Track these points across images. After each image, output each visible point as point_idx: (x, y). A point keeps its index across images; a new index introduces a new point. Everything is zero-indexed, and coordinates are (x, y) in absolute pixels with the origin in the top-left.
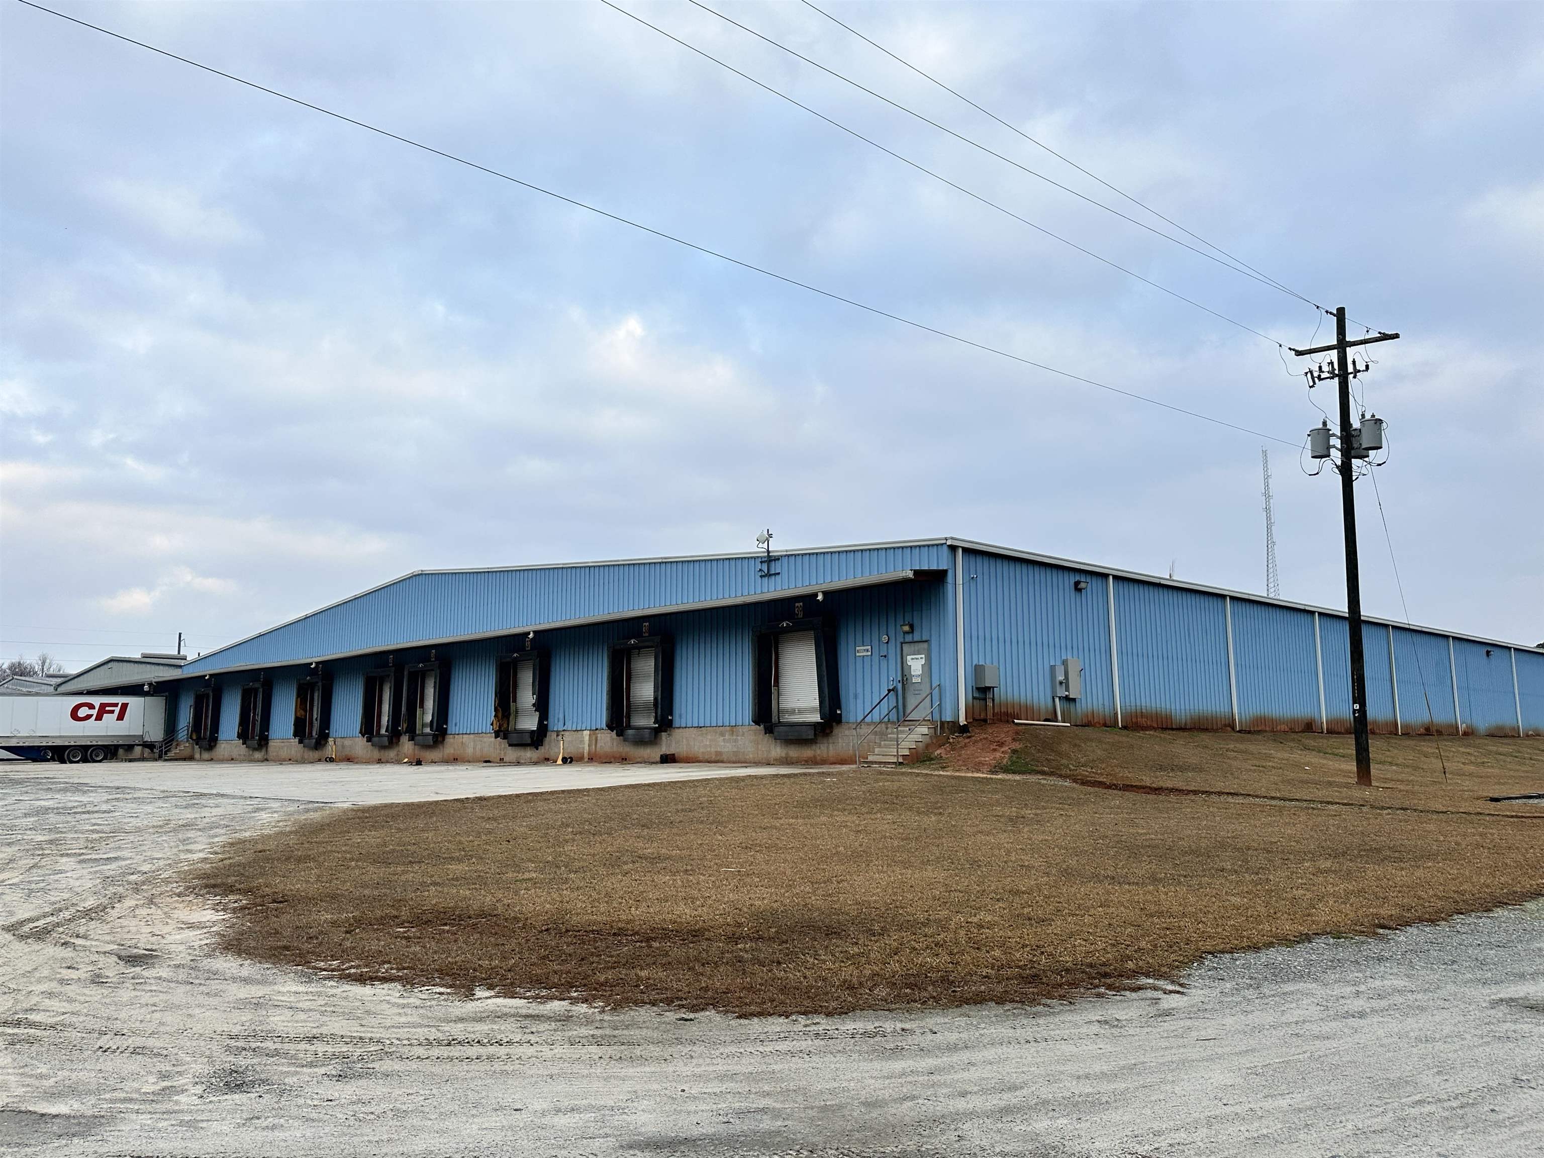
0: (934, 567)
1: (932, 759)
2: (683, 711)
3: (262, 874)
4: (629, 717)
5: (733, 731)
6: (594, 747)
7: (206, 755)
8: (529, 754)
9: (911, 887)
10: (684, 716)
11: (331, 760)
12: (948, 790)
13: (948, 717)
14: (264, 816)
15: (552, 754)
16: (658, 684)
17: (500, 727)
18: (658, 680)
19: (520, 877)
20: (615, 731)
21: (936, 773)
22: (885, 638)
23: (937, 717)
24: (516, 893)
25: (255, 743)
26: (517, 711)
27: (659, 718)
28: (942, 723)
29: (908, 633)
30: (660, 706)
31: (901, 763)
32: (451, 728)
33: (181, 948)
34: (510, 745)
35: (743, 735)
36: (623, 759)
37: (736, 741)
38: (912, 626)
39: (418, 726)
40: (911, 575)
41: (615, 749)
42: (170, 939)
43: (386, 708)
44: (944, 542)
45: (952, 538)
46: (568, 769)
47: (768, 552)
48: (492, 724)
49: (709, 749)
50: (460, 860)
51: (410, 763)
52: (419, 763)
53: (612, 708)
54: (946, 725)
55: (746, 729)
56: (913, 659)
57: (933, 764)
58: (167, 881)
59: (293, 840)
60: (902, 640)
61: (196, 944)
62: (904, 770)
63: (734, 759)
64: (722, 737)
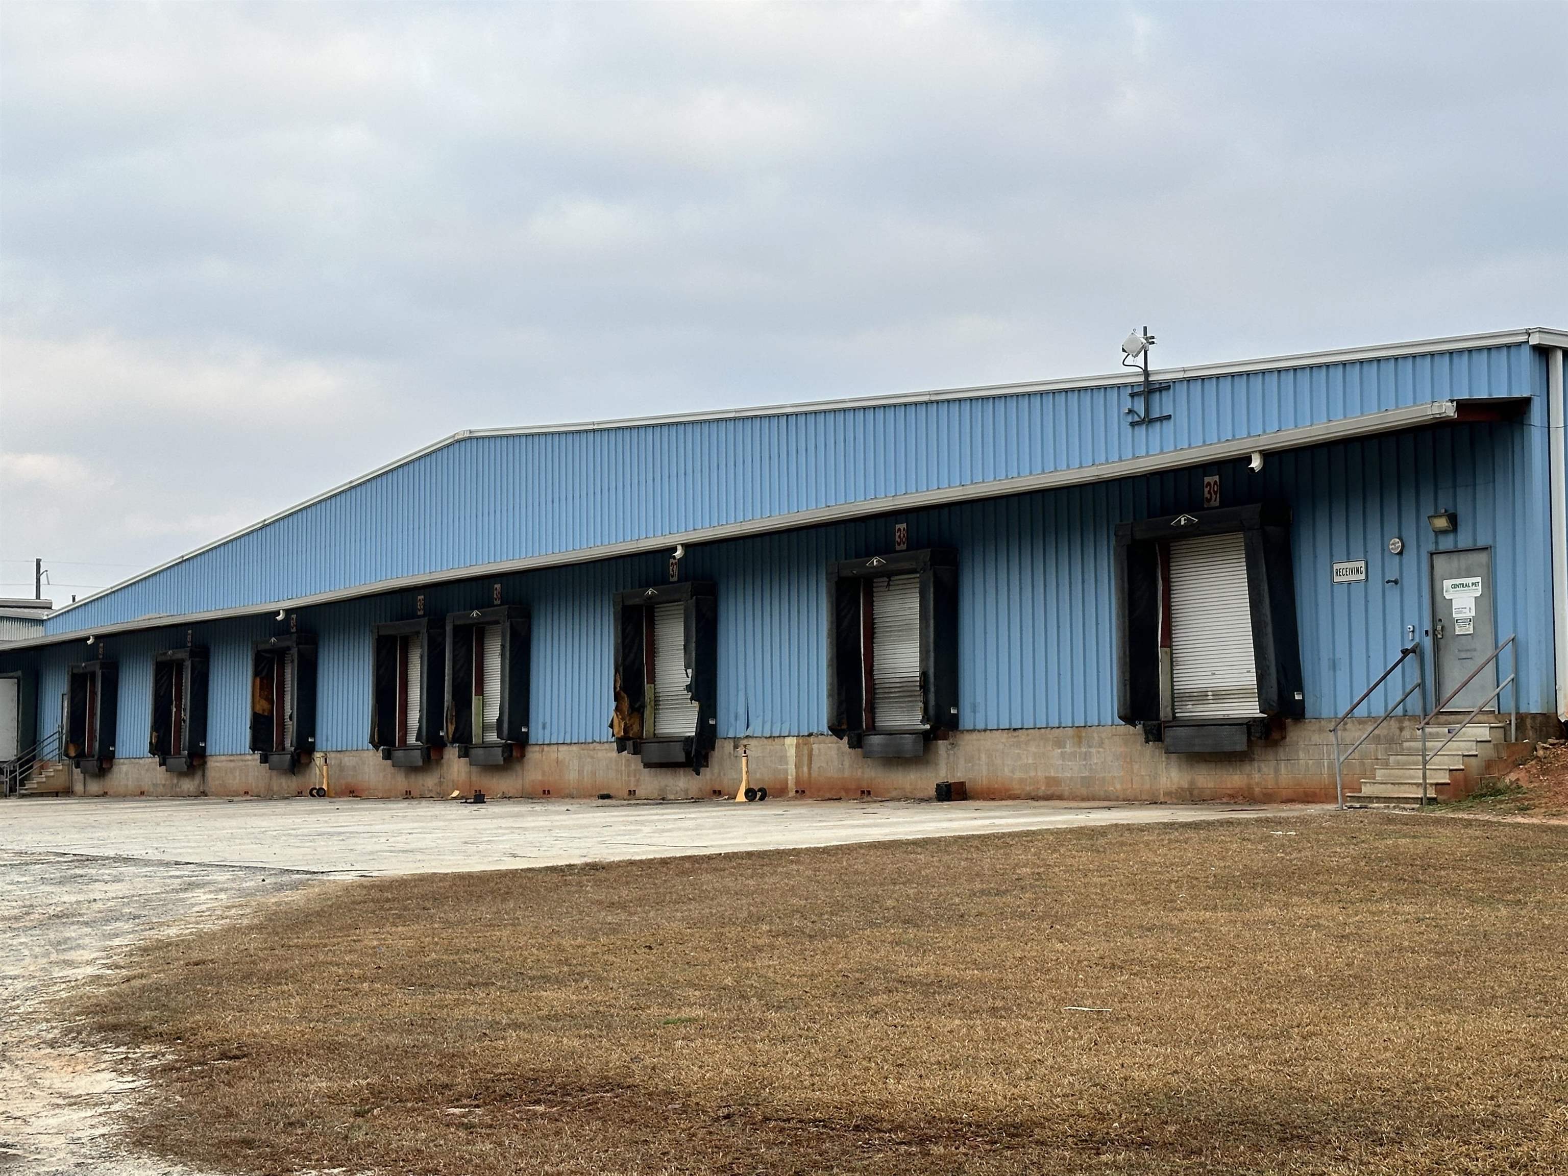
0: (1501, 393)
1: (1498, 792)
2: (980, 699)
3: (201, 1006)
4: (872, 709)
5: (1080, 737)
6: (805, 769)
7: (94, 786)
8: (683, 782)
9: (1458, 1048)
10: (981, 709)
11: (319, 793)
12: (1534, 854)
13: (1534, 705)
14: (201, 896)
15: (725, 783)
16: (928, 642)
17: (625, 731)
18: (928, 637)
19: (674, 1014)
20: (846, 739)
21: (1509, 819)
22: (1395, 545)
23: (1508, 705)
24: (668, 1045)
25: (181, 762)
26: (656, 701)
27: (932, 711)
28: (1521, 719)
29: (1444, 532)
30: (932, 689)
31: (1432, 801)
32: (536, 732)
33: (60, 1141)
34: (647, 765)
35: (1101, 744)
36: (863, 792)
37: (1086, 756)
38: (1453, 519)
39: (476, 729)
40: (1450, 411)
41: (847, 774)
42: (37, 1124)
43: (415, 695)
44: (1523, 338)
45: (1542, 331)
46: (757, 811)
47: (1146, 373)
48: (611, 726)
49: (1032, 774)
50: (560, 982)
51: (463, 799)
52: (479, 799)
53: (839, 694)
54: (1529, 722)
55: (1106, 732)
56: (1455, 586)
57: (1501, 802)
58: (30, 1019)
59: (254, 942)
60: (1432, 548)
61: (85, 1135)
62: (1438, 814)
63: (1084, 791)
64: (1059, 748)
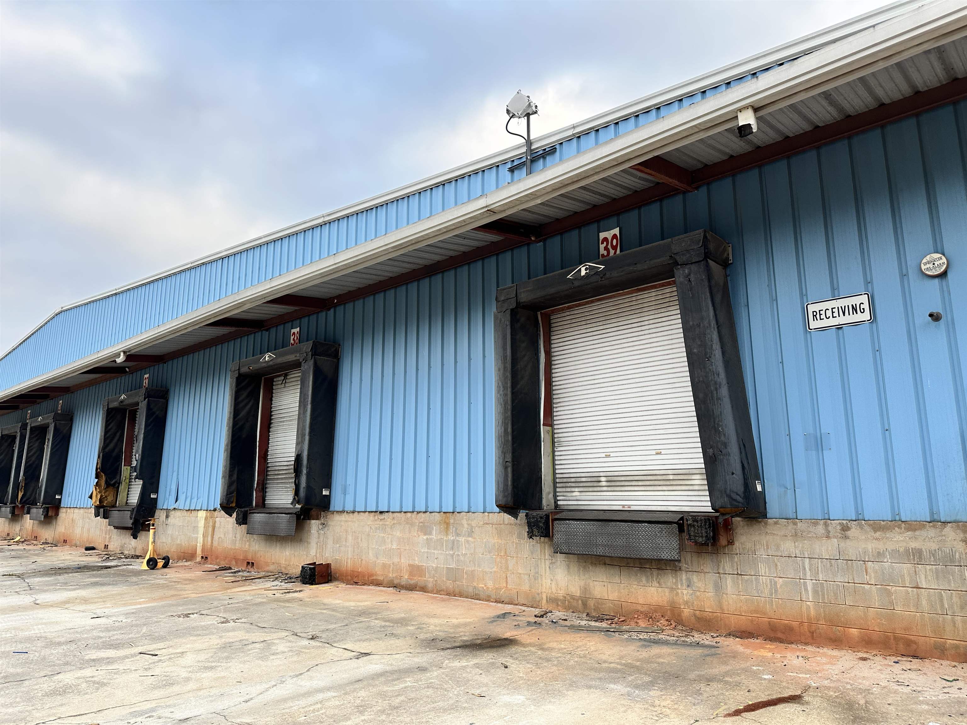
2: (350, 480)
4: (263, 488)
6: (210, 539)
10: (351, 490)
16: (304, 426)
17: (100, 501)
18: (304, 421)
20: (235, 515)
26: (131, 479)
27: (302, 493)
30: (304, 471)
32: (67, 499)
34: (116, 527)
36: (248, 563)
37: (454, 545)
47: (529, 142)
48: (91, 497)
64: (425, 534)
